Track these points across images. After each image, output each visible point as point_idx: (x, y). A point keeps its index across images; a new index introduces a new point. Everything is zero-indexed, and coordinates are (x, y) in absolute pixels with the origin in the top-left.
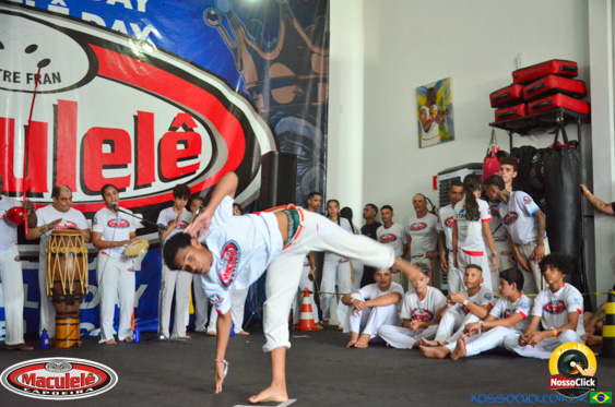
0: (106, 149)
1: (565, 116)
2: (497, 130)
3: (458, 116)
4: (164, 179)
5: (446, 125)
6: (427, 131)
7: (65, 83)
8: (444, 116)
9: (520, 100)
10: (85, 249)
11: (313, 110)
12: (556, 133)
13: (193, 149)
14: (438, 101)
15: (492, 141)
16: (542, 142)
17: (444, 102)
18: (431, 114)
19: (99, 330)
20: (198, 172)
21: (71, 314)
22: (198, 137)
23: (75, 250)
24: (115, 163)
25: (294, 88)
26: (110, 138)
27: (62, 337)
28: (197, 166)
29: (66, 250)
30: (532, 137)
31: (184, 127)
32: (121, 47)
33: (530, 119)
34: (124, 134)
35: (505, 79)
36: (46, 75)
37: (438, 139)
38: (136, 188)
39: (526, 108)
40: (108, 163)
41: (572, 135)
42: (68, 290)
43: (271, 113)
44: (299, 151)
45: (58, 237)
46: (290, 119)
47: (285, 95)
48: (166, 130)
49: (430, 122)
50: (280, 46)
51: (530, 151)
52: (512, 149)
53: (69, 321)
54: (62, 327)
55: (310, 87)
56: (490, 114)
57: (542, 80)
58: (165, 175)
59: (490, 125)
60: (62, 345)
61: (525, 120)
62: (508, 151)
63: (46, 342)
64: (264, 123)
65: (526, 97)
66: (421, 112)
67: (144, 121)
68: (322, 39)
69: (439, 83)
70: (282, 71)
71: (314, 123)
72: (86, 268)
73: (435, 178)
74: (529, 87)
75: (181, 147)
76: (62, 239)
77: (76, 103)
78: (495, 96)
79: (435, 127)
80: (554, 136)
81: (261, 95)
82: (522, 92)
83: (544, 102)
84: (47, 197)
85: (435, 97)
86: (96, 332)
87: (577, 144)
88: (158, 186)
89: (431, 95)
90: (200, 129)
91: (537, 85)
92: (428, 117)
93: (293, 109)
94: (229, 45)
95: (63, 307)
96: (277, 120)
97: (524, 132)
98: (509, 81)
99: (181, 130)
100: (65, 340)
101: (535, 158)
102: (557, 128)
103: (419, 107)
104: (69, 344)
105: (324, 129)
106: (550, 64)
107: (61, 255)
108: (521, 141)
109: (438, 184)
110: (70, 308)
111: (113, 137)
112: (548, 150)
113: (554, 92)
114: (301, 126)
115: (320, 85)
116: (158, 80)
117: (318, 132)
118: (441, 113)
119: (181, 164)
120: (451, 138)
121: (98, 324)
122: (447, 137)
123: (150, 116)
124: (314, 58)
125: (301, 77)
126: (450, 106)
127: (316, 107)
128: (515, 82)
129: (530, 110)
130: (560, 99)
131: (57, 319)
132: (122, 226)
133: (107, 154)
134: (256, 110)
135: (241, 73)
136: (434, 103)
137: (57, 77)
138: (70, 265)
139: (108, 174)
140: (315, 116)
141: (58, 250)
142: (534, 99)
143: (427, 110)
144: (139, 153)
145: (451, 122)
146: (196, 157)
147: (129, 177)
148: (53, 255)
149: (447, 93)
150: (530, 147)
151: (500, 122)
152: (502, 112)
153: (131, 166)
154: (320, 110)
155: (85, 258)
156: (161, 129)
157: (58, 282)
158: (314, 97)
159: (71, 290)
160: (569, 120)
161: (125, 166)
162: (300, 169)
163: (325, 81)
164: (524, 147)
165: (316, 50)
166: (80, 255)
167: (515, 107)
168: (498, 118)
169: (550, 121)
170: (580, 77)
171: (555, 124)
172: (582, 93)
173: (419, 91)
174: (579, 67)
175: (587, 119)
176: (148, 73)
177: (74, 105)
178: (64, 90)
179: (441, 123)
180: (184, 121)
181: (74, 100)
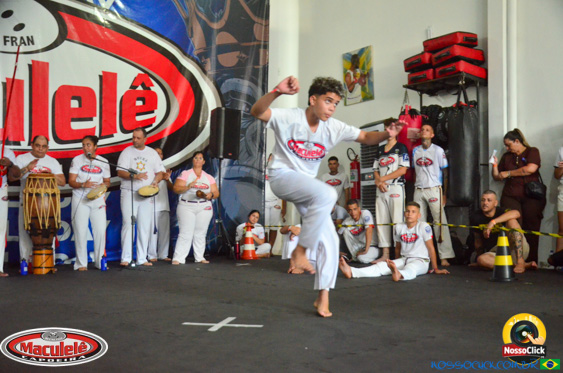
0: (74, 104)
1: (466, 79)
2: (409, 90)
3: (377, 79)
4: (124, 131)
5: (367, 86)
6: (351, 92)
7: (39, 45)
8: (366, 79)
9: (429, 66)
10: (57, 190)
11: (256, 72)
12: (459, 94)
13: (150, 104)
14: (361, 65)
15: (405, 101)
16: (447, 101)
17: (366, 67)
18: (355, 77)
20: (154, 125)
21: (47, 246)
22: (154, 96)
23: (50, 191)
24: (82, 117)
25: (237, 53)
26: (78, 94)
27: (39, 265)
28: (153, 120)
29: (42, 191)
30: (439, 97)
31: (143, 85)
32: (88, 14)
33: (436, 82)
34: (90, 91)
35: (418, 48)
36: (22, 38)
37: (361, 98)
38: (101, 138)
39: (434, 72)
40: (75, 116)
41: (472, 96)
42: (44, 225)
43: (217, 75)
44: (242, 108)
45: (35, 180)
46: (235, 80)
47: (230, 60)
48: (128, 88)
49: (353, 84)
50: (226, 16)
51: (436, 109)
52: (422, 108)
53: (44, 251)
54: (39, 257)
55: (252, 52)
56: (404, 77)
57: (447, 49)
58: (125, 127)
59: (404, 86)
60: (38, 272)
61: (433, 82)
62: (418, 109)
63: (25, 269)
64: (211, 84)
65: (434, 63)
66: (346, 75)
67: (108, 80)
68: (263, 11)
69: (362, 51)
70: (228, 38)
71: (256, 83)
72: (60, 206)
74: (436, 55)
75: (139, 103)
76: (38, 181)
77: (48, 64)
78: (408, 62)
79: (358, 88)
80: (456, 97)
81: (208, 60)
82: (430, 59)
83: (449, 68)
85: (358, 62)
86: (69, 262)
87: (476, 104)
88: (119, 136)
89: (355, 60)
90: (156, 88)
91: (443, 53)
92: (353, 79)
93: (237, 72)
94: (183, 14)
95: (40, 240)
96: (222, 82)
97: (432, 93)
99: (140, 88)
100: (41, 267)
101: (441, 115)
102: (459, 90)
103: (345, 71)
104: (44, 271)
105: (265, 89)
106: (454, 35)
107: (38, 195)
108: (429, 101)
110: (46, 241)
112: (452, 108)
113: (457, 59)
114: (245, 86)
115: (262, 51)
116: (120, 44)
117: (260, 90)
118: (363, 76)
119: (139, 118)
120: (372, 98)
121: (72, 253)
122: (368, 97)
124: (256, 27)
125: (244, 44)
126: (371, 70)
127: (258, 70)
128: (425, 51)
129: (437, 75)
130: (462, 66)
131: (34, 249)
133: (75, 109)
134: (204, 71)
135: (192, 40)
136: (357, 67)
137: (31, 41)
138: (45, 203)
139: (76, 126)
140: (257, 77)
141: (35, 191)
142: (441, 65)
143: (352, 73)
144: (103, 108)
145: (371, 84)
146: (153, 112)
147: (94, 128)
148: (31, 195)
149: (369, 59)
150: (436, 107)
151: (413, 85)
152: (415, 75)
153: (96, 120)
154: (261, 72)
155: (58, 197)
156: (123, 87)
157: (35, 218)
158: (257, 62)
159: (47, 225)
160: (470, 83)
161: (91, 119)
162: (243, 123)
163: (266, 47)
164: (431, 106)
165: (257, 20)
166: (54, 195)
167: (425, 72)
168: (411, 81)
169: (453, 83)
170: (480, 47)
171: (458, 86)
172: (481, 60)
173: (346, 57)
174: (479, 38)
175: (484, 83)
176: (112, 38)
177: (46, 65)
178: (37, 52)
179: (363, 85)
180: (142, 81)
181: (46, 61)
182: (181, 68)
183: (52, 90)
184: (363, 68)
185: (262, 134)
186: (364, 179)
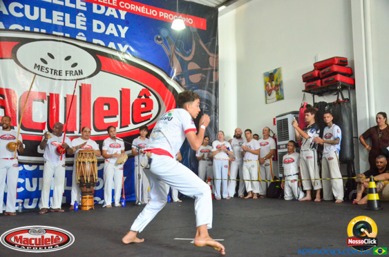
0: (106, 108)
1: (342, 85)
2: (307, 94)
3: (285, 87)
4: (134, 123)
5: (279, 91)
6: (269, 95)
7: (85, 75)
9: (317, 79)
10: (95, 160)
11: (211, 86)
12: (338, 94)
13: (149, 107)
14: (275, 79)
15: (304, 99)
16: (330, 99)
18: (272, 86)
19: (103, 201)
20: (151, 119)
21: (90, 193)
22: (151, 101)
23: (91, 160)
24: (110, 115)
25: (200, 74)
26: (107, 102)
27: (85, 204)
28: (151, 116)
29: (86, 160)
30: (325, 97)
31: (145, 96)
32: (113, 56)
33: (323, 88)
34: (115, 100)
35: (309, 68)
36: (76, 71)
37: (276, 99)
38: (121, 127)
39: (321, 82)
40: (106, 115)
41: (346, 95)
42: (87, 181)
44: (204, 107)
45: (82, 154)
46: (199, 90)
47: (195, 78)
48: (136, 98)
49: (271, 90)
50: (193, 53)
51: (324, 104)
52: (315, 104)
53: (88, 196)
54: (85, 200)
55: (209, 74)
56: (303, 85)
57: (329, 68)
58: (135, 121)
59: (303, 91)
60: (84, 208)
61: (321, 88)
62: (312, 105)
63: (77, 207)
65: (321, 76)
66: (266, 85)
67: (125, 93)
68: (214, 49)
69: (275, 70)
70: (193, 66)
71: (211, 92)
72: (97, 168)
73: (274, 119)
74: (322, 71)
75: (143, 106)
76: (84, 155)
77: (90, 85)
78: (306, 78)
79: (274, 93)
80: (336, 96)
81: (184, 79)
82: (319, 73)
83: (330, 79)
84: (76, 133)
85: (273, 77)
86: (101, 202)
87: (349, 100)
88: (132, 126)
89: (271, 76)
91: (327, 70)
92: (270, 88)
93: (200, 85)
94: (168, 53)
95: (85, 189)
97: (320, 94)
98: (313, 68)
99: (143, 97)
100: (86, 206)
101: (326, 107)
102: (338, 92)
103: (265, 83)
104: (88, 208)
105: (217, 95)
106: (333, 59)
107: (84, 163)
108: (318, 99)
109: (276, 122)
110: (88, 190)
111: (109, 102)
112: (334, 103)
113: (335, 73)
114: (204, 94)
115: (214, 73)
116: (132, 72)
117: (213, 97)
118: (277, 86)
119: (143, 115)
120: (283, 99)
121: (103, 198)
123: (128, 91)
124: (211, 59)
125: (204, 69)
126: (281, 82)
127: (212, 84)
128: (315, 69)
129: (323, 83)
130: (339, 77)
132: (117, 147)
133: (106, 111)
135: (172, 68)
136: (273, 80)
137: (81, 72)
138: (88, 167)
139: (107, 121)
140: (212, 88)
141: (82, 160)
142: (325, 77)
143: (270, 84)
144: (123, 110)
145: (282, 90)
146: (151, 111)
147: (117, 122)
148: (80, 163)
149: (280, 75)
150: (323, 102)
151: (308, 90)
152: (309, 84)
153: (118, 116)
154: (214, 88)
155: (96, 164)
157: (82, 176)
158: (211, 79)
159: (89, 180)
160: (344, 87)
161: (115, 117)
163: (217, 70)
164: (320, 102)
165: (211, 55)
167: (315, 82)
168: (307, 87)
169: (334, 88)
170: (349, 65)
171: (337, 90)
172: (350, 74)
173: (265, 75)
174: (348, 60)
175: (353, 87)
176: (127, 69)
177: (89, 86)
178: (84, 78)
179: (277, 91)
180: (145, 93)
181: (89, 83)
182: (167, 85)
183: (93, 100)
184: (277, 81)
185: (215, 123)
186: (279, 149)
